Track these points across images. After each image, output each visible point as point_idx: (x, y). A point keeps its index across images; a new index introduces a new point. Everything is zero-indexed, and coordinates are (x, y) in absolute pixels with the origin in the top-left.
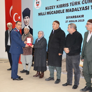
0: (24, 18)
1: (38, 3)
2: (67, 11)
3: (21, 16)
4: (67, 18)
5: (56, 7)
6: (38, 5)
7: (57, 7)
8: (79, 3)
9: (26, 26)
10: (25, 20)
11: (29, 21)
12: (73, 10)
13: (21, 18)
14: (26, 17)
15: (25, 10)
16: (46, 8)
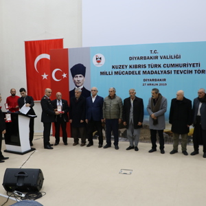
0: (73, 76)
1: (99, 60)
2: (145, 73)
3: (67, 73)
4: (145, 80)
5: (128, 67)
6: (99, 62)
7: (130, 67)
8: (159, 66)
9: (78, 87)
10: (76, 79)
11: (83, 80)
12: (152, 73)
13: (67, 76)
14: (79, 75)
15: (76, 66)
16: (113, 67)
